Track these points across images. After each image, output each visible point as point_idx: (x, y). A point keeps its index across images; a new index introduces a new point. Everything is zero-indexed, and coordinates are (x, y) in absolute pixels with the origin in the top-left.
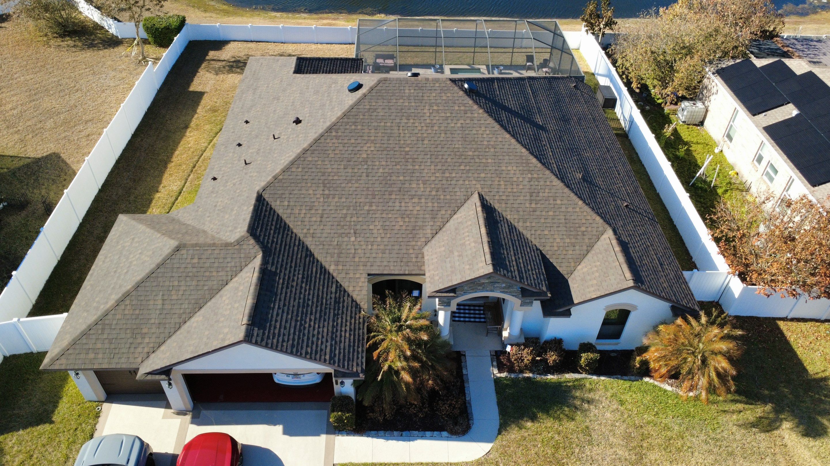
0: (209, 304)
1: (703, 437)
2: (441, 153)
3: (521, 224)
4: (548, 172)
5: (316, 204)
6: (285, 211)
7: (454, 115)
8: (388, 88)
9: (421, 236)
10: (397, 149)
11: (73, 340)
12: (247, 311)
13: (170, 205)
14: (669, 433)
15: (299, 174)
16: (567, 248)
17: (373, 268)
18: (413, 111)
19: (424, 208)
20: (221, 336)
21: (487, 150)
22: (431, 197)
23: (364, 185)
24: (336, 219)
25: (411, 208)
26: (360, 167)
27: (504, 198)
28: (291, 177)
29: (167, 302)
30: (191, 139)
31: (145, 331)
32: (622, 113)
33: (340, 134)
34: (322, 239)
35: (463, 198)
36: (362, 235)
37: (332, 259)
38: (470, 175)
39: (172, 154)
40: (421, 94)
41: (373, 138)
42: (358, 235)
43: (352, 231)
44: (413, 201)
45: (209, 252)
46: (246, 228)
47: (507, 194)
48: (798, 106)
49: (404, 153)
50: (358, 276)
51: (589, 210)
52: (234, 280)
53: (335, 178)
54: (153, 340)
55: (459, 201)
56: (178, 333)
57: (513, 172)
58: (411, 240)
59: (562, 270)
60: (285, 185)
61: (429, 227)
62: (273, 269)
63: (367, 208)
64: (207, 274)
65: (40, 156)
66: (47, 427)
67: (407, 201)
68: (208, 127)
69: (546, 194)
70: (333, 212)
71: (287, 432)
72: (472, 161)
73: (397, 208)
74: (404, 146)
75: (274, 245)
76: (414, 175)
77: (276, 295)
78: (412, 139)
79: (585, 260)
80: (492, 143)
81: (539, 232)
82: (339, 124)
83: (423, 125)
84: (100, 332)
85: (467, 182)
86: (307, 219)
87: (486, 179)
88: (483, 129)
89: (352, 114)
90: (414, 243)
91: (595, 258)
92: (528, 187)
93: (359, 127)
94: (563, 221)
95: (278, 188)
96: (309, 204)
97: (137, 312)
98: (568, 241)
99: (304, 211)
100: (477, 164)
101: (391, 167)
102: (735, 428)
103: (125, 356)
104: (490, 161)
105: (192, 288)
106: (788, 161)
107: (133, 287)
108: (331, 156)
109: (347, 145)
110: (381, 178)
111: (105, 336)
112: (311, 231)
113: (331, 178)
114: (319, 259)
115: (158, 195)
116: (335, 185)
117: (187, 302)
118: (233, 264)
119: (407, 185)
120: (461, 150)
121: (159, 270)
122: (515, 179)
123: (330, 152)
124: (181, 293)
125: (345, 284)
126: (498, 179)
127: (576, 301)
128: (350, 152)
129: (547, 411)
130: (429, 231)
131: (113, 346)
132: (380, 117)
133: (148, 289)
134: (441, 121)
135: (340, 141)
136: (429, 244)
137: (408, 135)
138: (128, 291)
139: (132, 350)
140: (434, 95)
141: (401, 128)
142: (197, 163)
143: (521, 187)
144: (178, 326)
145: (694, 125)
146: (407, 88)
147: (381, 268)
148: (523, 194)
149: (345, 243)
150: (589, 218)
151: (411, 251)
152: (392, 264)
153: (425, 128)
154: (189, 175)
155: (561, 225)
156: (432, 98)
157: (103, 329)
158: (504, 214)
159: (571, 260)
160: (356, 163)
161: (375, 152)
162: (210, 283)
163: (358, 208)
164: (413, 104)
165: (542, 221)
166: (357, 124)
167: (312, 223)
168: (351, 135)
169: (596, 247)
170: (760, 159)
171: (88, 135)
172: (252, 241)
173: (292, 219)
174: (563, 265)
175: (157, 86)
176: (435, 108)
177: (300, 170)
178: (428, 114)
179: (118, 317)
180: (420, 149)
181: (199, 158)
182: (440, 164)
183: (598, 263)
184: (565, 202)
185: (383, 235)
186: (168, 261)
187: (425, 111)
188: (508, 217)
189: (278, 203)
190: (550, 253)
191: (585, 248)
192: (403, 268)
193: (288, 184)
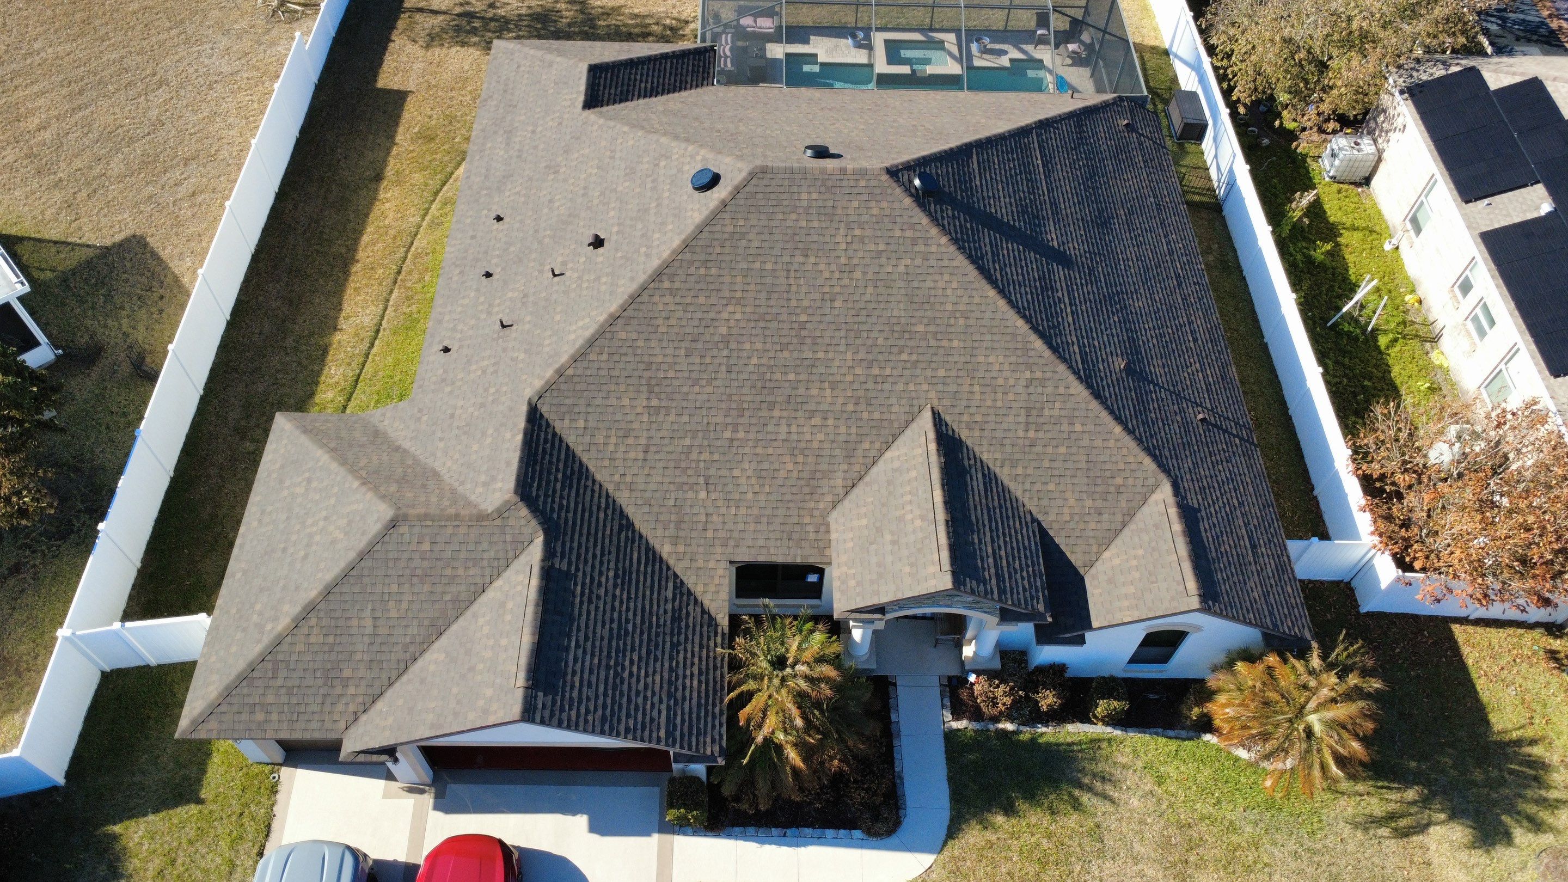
0: (454, 627)
1: (1291, 846)
2: (865, 327)
3: (1006, 470)
4: (1062, 368)
5: (636, 425)
6: (580, 439)
7: (892, 248)
8: (769, 190)
9: (825, 490)
10: (784, 317)
11: (226, 688)
12: (524, 661)
13: (361, 360)
14: (1235, 838)
15: (603, 365)
16: (1087, 518)
17: (740, 550)
18: (815, 238)
19: (832, 437)
20: (481, 703)
21: (952, 321)
22: (845, 416)
23: (722, 390)
24: (673, 456)
25: (808, 437)
26: (715, 352)
27: (978, 418)
28: (589, 372)
29: (381, 622)
30: (387, 205)
31: (347, 673)
32: (1216, 156)
33: (677, 285)
34: (648, 495)
35: (903, 418)
36: (720, 488)
37: (667, 533)
38: (918, 372)
39: (356, 241)
40: (830, 203)
41: (739, 295)
42: (711, 488)
43: (701, 480)
44: (813, 422)
45: (450, 530)
46: (511, 483)
47: (984, 410)
48: (1553, 192)
49: (796, 326)
50: (711, 564)
51: (1132, 444)
52: (498, 583)
53: (671, 374)
54: (362, 690)
55: (896, 425)
56: (405, 678)
57: (997, 367)
58: (807, 497)
59: (1076, 558)
60: (578, 387)
61: (840, 474)
62: (564, 567)
63: (728, 435)
64: (448, 572)
65: (108, 242)
66: (193, 809)
67: (802, 421)
68: (418, 177)
69: (1056, 413)
71: (595, 828)
72: (923, 343)
73: (783, 436)
74: (798, 311)
75: (563, 514)
76: (814, 370)
77: (572, 619)
78: (812, 296)
79: (1118, 541)
80: (961, 307)
81: (1037, 487)
82: (676, 264)
83: (833, 267)
84: (270, 674)
85: (912, 387)
86: (619, 455)
87: (948, 381)
88: (946, 278)
89: (700, 243)
90: (812, 505)
91: (1136, 539)
92: (1024, 397)
93: (714, 271)
94: (1083, 465)
95: (566, 394)
96: (623, 425)
97: (331, 639)
98: (1089, 503)
99: (613, 440)
100: (932, 351)
101: (772, 354)
102: (1347, 831)
103: (317, 717)
104: (955, 344)
105: (423, 597)
106: (1516, 313)
107: (320, 593)
108: (663, 329)
109: (691, 308)
110: (755, 377)
111: (279, 682)
112: (628, 479)
113: (662, 374)
114: (644, 532)
115: (338, 337)
116: (669, 390)
117: (415, 622)
118: (492, 554)
119: (801, 391)
120: (903, 321)
121: (363, 564)
122: (1000, 381)
123: (660, 322)
124: (404, 605)
125: (689, 580)
126: (969, 381)
127: (1095, 624)
128: (696, 323)
129: (1031, 796)
130: (840, 482)
131: (294, 700)
132: (752, 251)
133: (346, 597)
134: (867, 261)
135: (678, 299)
136: (840, 507)
137: (804, 289)
138: (312, 602)
139: (328, 708)
140: (856, 204)
141: (792, 274)
142: (404, 262)
143: (1011, 397)
144: (402, 666)
145: (1351, 183)
146: (804, 189)
147: (753, 551)
148: (1013, 412)
149: (689, 503)
150: (1131, 459)
151: (807, 520)
152: (772, 543)
153: (837, 275)
154: (391, 292)
155: (1079, 473)
156: (851, 211)
157: (275, 670)
158: (977, 449)
159: (1091, 541)
160: (709, 346)
161: (743, 324)
162: (453, 589)
163: (712, 435)
165: (1046, 464)
166: (709, 265)
167: (630, 464)
168: (699, 287)
169: (1139, 516)
170: (1466, 287)
171: (193, 194)
172: (524, 512)
173: (593, 454)
174: (1077, 549)
175: (314, 78)
176: (857, 232)
177: (605, 357)
178: (843, 246)
179: (300, 647)
180: (827, 319)
181: (407, 252)
182: (862, 349)
183: (1141, 552)
184: (1090, 427)
185: (757, 489)
186: (378, 547)
187: (839, 239)
188: (985, 457)
189: (567, 422)
190: (1056, 526)
191: (1119, 517)
192: (792, 552)
193: (584, 386)
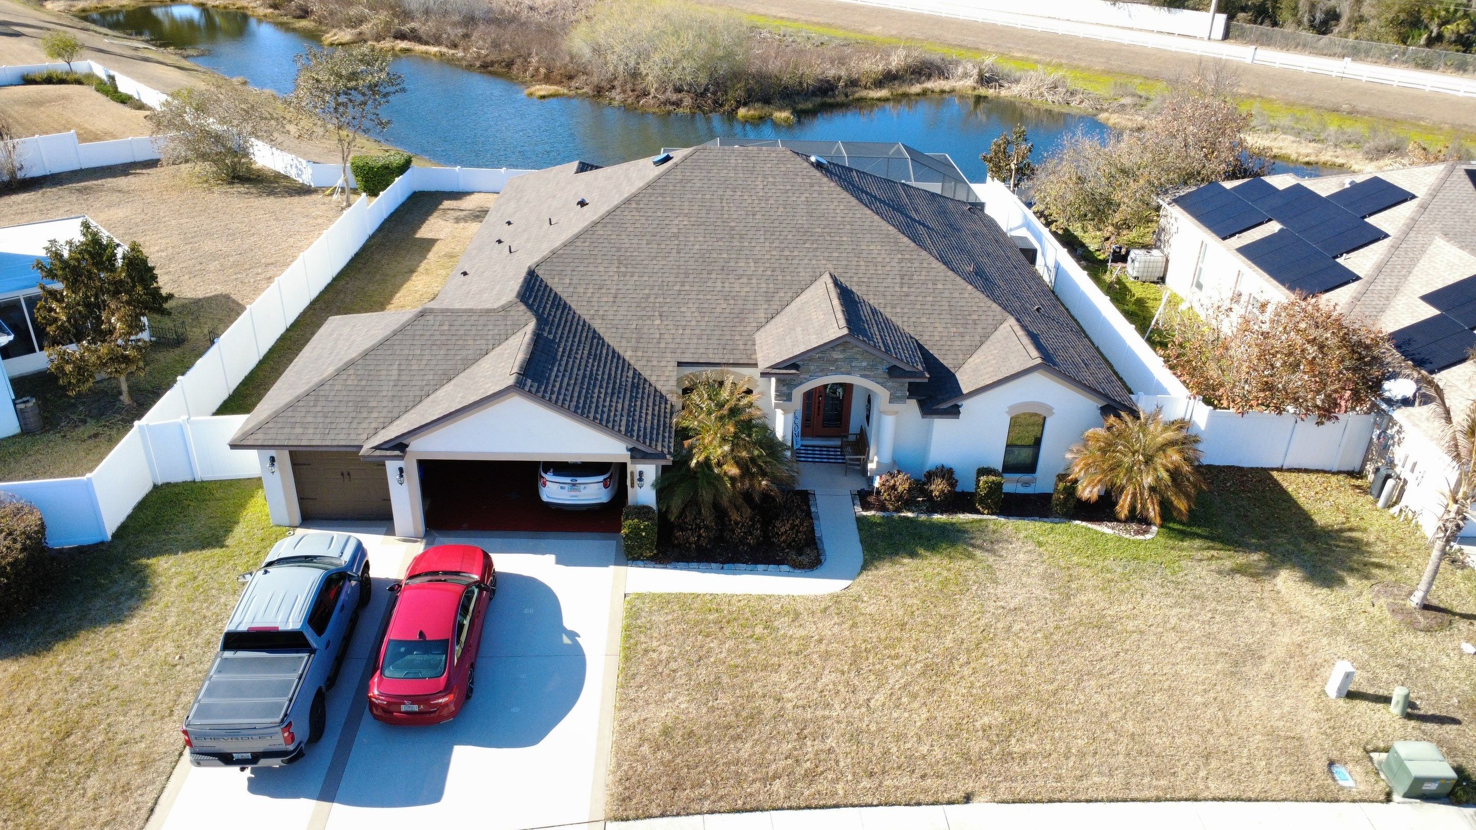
1: (1157, 580)
2: (778, 229)
3: (888, 309)
4: (924, 253)
5: (608, 282)
6: (565, 290)
7: (796, 188)
8: (708, 158)
9: (751, 320)
10: (719, 224)
11: (275, 412)
12: (517, 364)
15: (585, 248)
16: (953, 339)
17: (686, 355)
18: (741, 183)
19: (755, 289)
20: (482, 391)
21: (842, 227)
22: (765, 277)
23: (673, 263)
24: (636, 300)
25: (737, 289)
26: (668, 242)
27: (864, 280)
28: (575, 252)
29: (404, 373)
30: (417, 282)
31: (373, 404)
33: (642, 206)
34: (615, 322)
35: (808, 278)
36: (670, 318)
38: (818, 254)
40: (751, 165)
41: (686, 211)
42: (664, 318)
43: (657, 314)
44: (741, 281)
45: (465, 318)
46: (514, 294)
47: (868, 276)
48: (1281, 221)
49: (728, 228)
50: (663, 364)
51: (982, 296)
52: (497, 350)
53: (635, 254)
54: (383, 414)
55: (803, 283)
56: (419, 406)
57: (876, 252)
58: (737, 324)
59: (947, 362)
60: (566, 260)
61: (762, 311)
62: (551, 337)
63: (677, 288)
64: (460, 342)
67: (733, 281)
69: (922, 278)
70: (631, 292)
72: (821, 238)
73: (719, 289)
74: (729, 220)
75: (551, 318)
76: (742, 253)
77: (555, 359)
78: (739, 213)
79: (979, 352)
80: (847, 219)
81: (913, 319)
82: (641, 195)
83: (754, 198)
84: (311, 404)
85: (814, 262)
86: (595, 299)
87: (841, 259)
88: (836, 204)
90: (741, 328)
91: (992, 347)
92: (897, 268)
93: (668, 199)
94: (947, 307)
95: (557, 264)
96: (599, 282)
97: (364, 383)
99: (591, 291)
100: (828, 242)
101: (710, 243)
102: (1204, 573)
103: (344, 431)
104: (845, 239)
105: (439, 357)
107: (360, 355)
108: (630, 229)
109: (651, 218)
110: (698, 256)
111: (319, 409)
112: (601, 313)
113: (629, 254)
114: (611, 344)
116: (634, 262)
118: (496, 332)
119: (732, 264)
120: (805, 226)
121: (395, 337)
122: (880, 260)
123: (628, 225)
124: (424, 362)
125: (646, 373)
126: (856, 259)
127: (965, 391)
128: (655, 226)
129: (932, 549)
130: (763, 315)
131: (328, 420)
133: (379, 358)
134: (778, 195)
135: (641, 214)
136: (762, 330)
137: (733, 209)
138: (353, 359)
139: (354, 425)
140: (769, 166)
141: (725, 201)
143: (888, 268)
144: (418, 399)
145: (1152, 282)
147: (696, 356)
148: (891, 277)
149: (647, 327)
150: (983, 305)
151: (738, 337)
152: (711, 351)
153: (757, 201)
155: (944, 312)
156: (766, 169)
157: (316, 401)
158: (865, 297)
159: (958, 352)
160: (664, 239)
161: (689, 227)
162: (464, 352)
163: (665, 288)
164: (741, 175)
165: (918, 306)
166: (665, 195)
167: (603, 304)
168: (657, 207)
169: (992, 337)
172: (523, 307)
173: (575, 298)
174: (947, 357)
175: (370, 230)
177: (587, 244)
178: (761, 187)
179: (338, 387)
180: (751, 225)
182: (777, 241)
183: (995, 351)
184: (949, 286)
185: (699, 319)
186: (408, 328)
187: (758, 183)
188: (871, 302)
189: (556, 280)
190: (929, 343)
191: (978, 338)
192: (726, 357)
193: (570, 260)
